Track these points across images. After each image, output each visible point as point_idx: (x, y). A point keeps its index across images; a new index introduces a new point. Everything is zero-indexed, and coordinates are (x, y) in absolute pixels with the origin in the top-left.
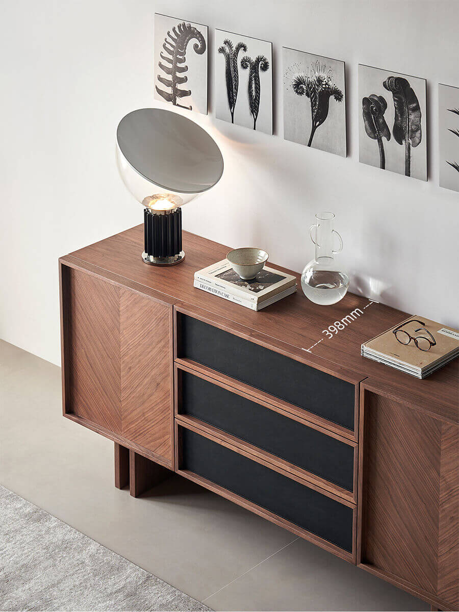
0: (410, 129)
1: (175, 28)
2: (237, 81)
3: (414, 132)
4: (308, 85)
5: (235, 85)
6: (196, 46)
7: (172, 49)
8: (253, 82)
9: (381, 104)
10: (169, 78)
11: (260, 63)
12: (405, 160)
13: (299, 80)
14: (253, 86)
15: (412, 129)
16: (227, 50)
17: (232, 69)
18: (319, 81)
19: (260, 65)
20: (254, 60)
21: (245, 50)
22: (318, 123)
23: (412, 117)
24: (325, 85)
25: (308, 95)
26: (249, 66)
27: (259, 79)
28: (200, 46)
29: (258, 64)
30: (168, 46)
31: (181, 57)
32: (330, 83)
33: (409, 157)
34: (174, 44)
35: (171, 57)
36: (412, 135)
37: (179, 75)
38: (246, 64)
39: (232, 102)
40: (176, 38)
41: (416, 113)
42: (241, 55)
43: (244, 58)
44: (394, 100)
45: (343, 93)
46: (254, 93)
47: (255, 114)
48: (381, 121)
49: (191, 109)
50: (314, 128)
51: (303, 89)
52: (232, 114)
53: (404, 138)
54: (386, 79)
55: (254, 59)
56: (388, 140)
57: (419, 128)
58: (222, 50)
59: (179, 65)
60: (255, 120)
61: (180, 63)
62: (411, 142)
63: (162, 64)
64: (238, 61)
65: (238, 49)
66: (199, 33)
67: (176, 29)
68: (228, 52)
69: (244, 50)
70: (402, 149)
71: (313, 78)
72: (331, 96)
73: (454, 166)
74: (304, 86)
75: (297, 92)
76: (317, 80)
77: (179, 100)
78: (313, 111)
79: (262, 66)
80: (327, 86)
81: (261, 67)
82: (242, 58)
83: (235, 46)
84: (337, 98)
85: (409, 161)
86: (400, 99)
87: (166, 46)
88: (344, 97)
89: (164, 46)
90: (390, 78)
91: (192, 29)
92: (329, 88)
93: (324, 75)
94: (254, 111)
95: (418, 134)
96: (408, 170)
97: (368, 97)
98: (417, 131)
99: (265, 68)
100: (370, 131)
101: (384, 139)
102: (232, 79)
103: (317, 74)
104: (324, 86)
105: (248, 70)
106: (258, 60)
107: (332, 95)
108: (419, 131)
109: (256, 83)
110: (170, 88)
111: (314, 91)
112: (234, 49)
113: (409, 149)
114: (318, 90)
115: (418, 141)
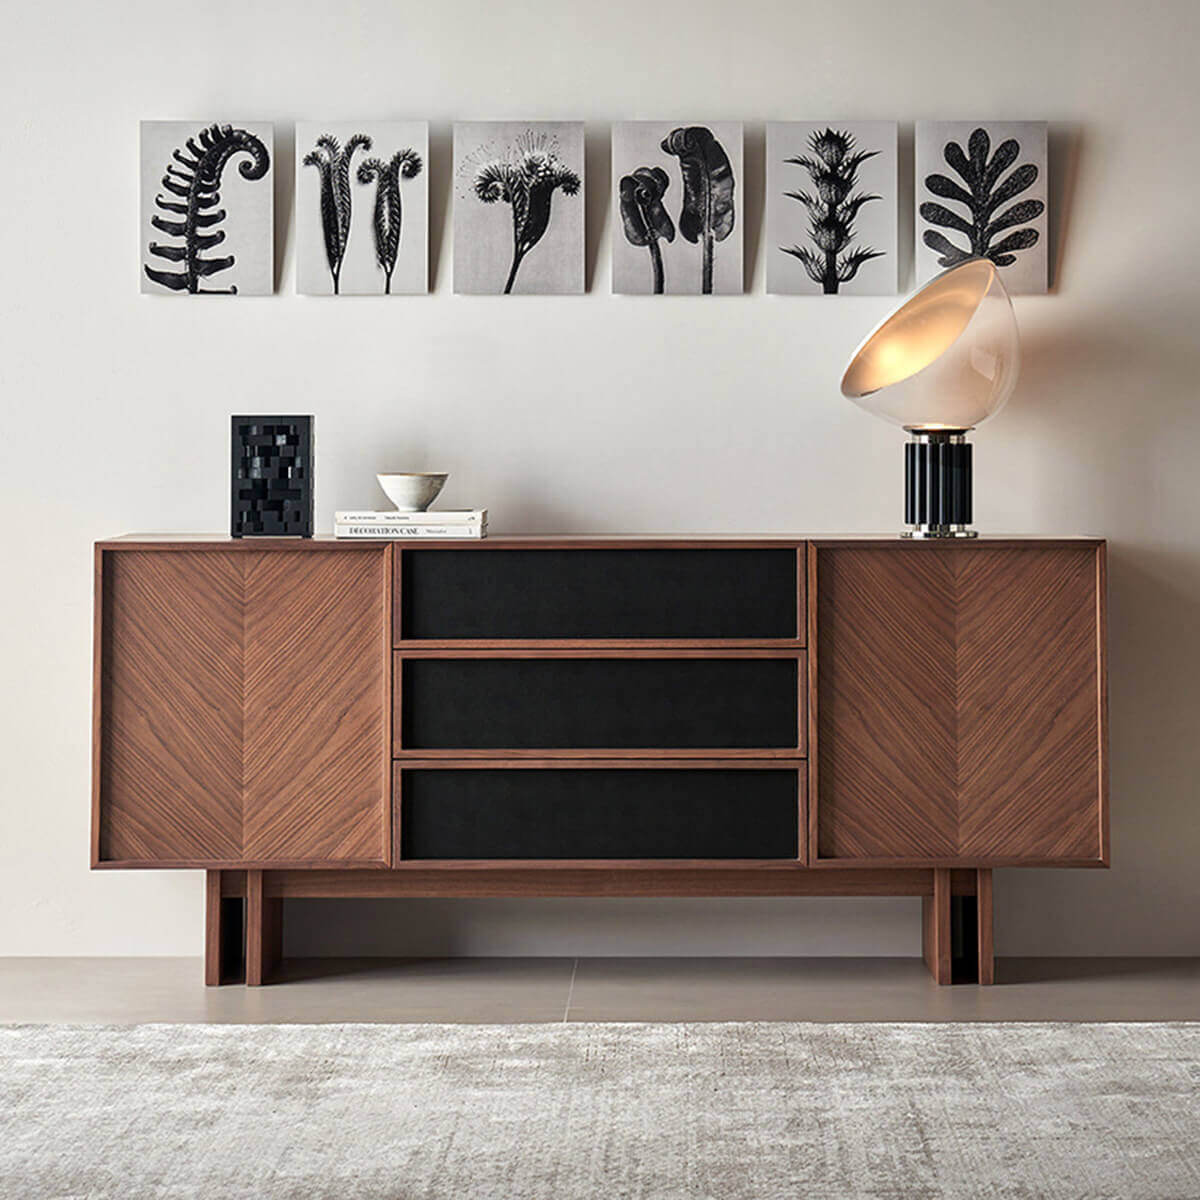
0: (713, 212)
1: (192, 140)
2: (347, 211)
3: (719, 215)
4: (508, 180)
5: (344, 220)
6: (246, 165)
7: (185, 184)
8: (386, 204)
9: (657, 181)
10: (181, 242)
11: (403, 164)
12: (702, 267)
13: (489, 174)
14: (386, 212)
15: (716, 211)
16: (325, 156)
17: (336, 191)
18: (532, 166)
19: (401, 169)
20: (388, 163)
21: (367, 146)
22: (527, 245)
23: (716, 191)
24: (544, 171)
25: (506, 198)
26: (376, 176)
27: (398, 195)
28: (254, 164)
29: (398, 168)
30: (174, 179)
31: (208, 196)
32: (555, 166)
33: (711, 260)
34: (190, 172)
35: (183, 201)
36: (715, 222)
37: (202, 232)
38: (369, 174)
39: (334, 254)
40: (196, 159)
41: (726, 183)
42: (359, 157)
43: (364, 164)
44: (683, 169)
45: (582, 178)
46: (387, 225)
47: (388, 265)
48: (656, 210)
49: (235, 291)
50: (519, 256)
51: (498, 190)
52: (336, 278)
53: (700, 230)
54: (666, 135)
55: (386, 161)
56: (670, 241)
57: (729, 206)
58: (312, 159)
59: (203, 212)
60: (389, 275)
61: (205, 207)
62: (714, 236)
63: (161, 218)
64: (350, 174)
65: (350, 151)
66: (253, 139)
67: (195, 143)
68: (328, 159)
69: (364, 148)
70: (697, 250)
71: (517, 164)
72: (556, 190)
73: (793, 253)
74: (499, 185)
75: (483, 198)
76: (528, 167)
77: (203, 282)
78: (517, 226)
79: (407, 168)
80: (548, 172)
81: (404, 172)
82: (360, 164)
83: (342, 145)
84: (566, 190)
85: (711, 267)
86: (695, 165)
87: (171, 181)
88: (582, 185)
89: (166, 183)
90: (675, 132)
91: (236, 134)
92: (551, 175)
93: (541, 154)
94: (388, 260)
95: (727, 218)
96: (707, 283)
97: (631, 174)
98: (725, 213)
99: (413, 170)
100: (635, 234)
101: (662, 241)
102: (335, 208)
103: (527, 156)
104: (541, 174)
105: (374, 184)
106: (397, 160)
107: (557, 186)
108: (730, 212)
109: (391, 205)
110: (182, 262)
111: (521, 188)
112: (341, 150)
113: (710, 247)
114: (527, 184)
115: (727, 229)
